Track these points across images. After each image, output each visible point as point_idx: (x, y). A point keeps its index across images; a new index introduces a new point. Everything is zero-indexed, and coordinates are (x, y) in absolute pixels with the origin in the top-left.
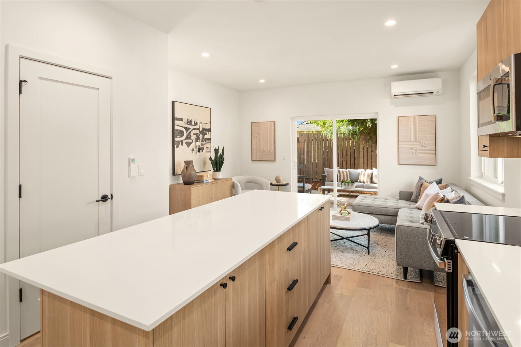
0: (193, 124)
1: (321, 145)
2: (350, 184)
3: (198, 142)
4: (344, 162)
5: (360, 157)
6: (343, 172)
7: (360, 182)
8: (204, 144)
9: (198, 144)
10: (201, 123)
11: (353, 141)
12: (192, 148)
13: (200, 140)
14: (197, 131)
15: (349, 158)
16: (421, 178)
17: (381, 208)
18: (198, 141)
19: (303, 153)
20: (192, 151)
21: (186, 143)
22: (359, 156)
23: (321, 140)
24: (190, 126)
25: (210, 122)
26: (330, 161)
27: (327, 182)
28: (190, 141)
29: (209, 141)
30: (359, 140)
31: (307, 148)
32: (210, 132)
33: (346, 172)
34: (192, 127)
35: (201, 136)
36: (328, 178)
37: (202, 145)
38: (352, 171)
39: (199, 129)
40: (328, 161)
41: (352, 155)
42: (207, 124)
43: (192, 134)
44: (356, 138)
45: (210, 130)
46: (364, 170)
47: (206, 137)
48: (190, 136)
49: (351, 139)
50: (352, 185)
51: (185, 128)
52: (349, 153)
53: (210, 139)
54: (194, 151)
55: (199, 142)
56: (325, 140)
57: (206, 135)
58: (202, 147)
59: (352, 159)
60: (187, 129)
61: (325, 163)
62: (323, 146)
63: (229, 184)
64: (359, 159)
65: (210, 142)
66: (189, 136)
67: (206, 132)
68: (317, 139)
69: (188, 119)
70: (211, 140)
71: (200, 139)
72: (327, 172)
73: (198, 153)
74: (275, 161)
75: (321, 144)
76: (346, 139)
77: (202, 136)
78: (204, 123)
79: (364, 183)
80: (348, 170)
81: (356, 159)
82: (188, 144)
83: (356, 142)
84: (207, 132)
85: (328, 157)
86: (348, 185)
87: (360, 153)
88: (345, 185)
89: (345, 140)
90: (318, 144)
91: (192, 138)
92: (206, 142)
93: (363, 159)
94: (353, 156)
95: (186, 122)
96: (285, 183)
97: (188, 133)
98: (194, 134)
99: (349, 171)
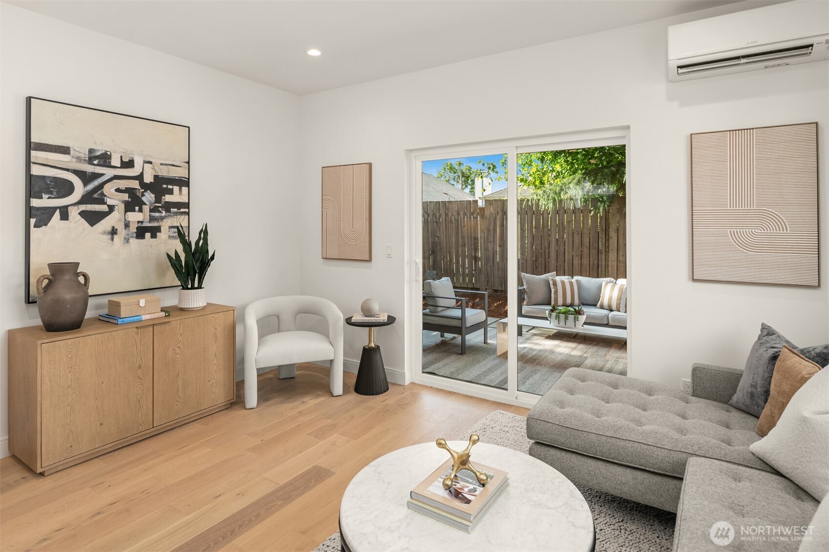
0: (116, 162)
1: (529, 224)
2: (571, 317)
3: (134, 211)
4: (577, 258)
5: (610, 248)
6: (563, 283)
7: (602, 307)
8: (162, 218)
9: (135, 217)
10: (150, 163)
11: (596, 214)
12: (110, 229)
13: (146, 208)
14: (135, 184)
15: (586, 250)
16: (767, 332)
17: (622, 443)
18: (137, 208)
19: (492, 240)
20: (110, 237)
21: (83, 214)
22: (607, 247)
23: (528, 213)
24: (99, 170)
25: (188, 163)
26: (547, 256)
27: (527, 305)
28: (104, 208)
29: (182, 210)
30: (609, 212)
31: (501, 229)
32: (185, 190)
33: (571, 284)
34: (109, 173)
35: (149, 197)
36: (528, 297)
37: (152, 219)
38: (585, 281)
39: (140, 178)
40: (543, 257)
41: (593, 245)
42: (174, 165)
43: (109, 190)
44: (601, 209)
45: (189, 182)
46: (612, 279)
47: (168, 198)
48: (103, 194)
49: (590, 211)
50: (576, 319)
51: (76, 172)
52: (586, 240)
53: (187, 205)
54: (116, 237)
55: (141, 210)
56: (537, 213)
57: (172, 193)
58: (155, 224)
59: (594, 252)
60: (86, 178)
61: (536, 262)
62: (532, 226)
63: (221, 321)
64: (607, 252)
65: (188, 214)
66: (95, 196)
67: (170, 187)
68: (521, 211)
69: (91, 151)
70: (189, 208)
71: (145, 204)
72: (528, 283)
73: (134, 242)
74: (370, 260)
75: (529, 221)
76: (580, 211)
77: (153, 196)
78: (161, 164)
79: (612, 311)
80: (576, 278)
81: (601, 253)
82: (93, 218)
83: (601, 217)
84: (176, 189)
85: (543, 248)
86: (566, 318)
87: (610, 240)
88: (558, 317)
89: (578, 214)
90: (523, 221)
91: (110, 202)
92: (168, 211)
93: (616, 254)
94: (595, 245)
95: (85, 154)
96: (383, 318)
97: (90, 187)
98: (118, 190)
99: (577, 281)
